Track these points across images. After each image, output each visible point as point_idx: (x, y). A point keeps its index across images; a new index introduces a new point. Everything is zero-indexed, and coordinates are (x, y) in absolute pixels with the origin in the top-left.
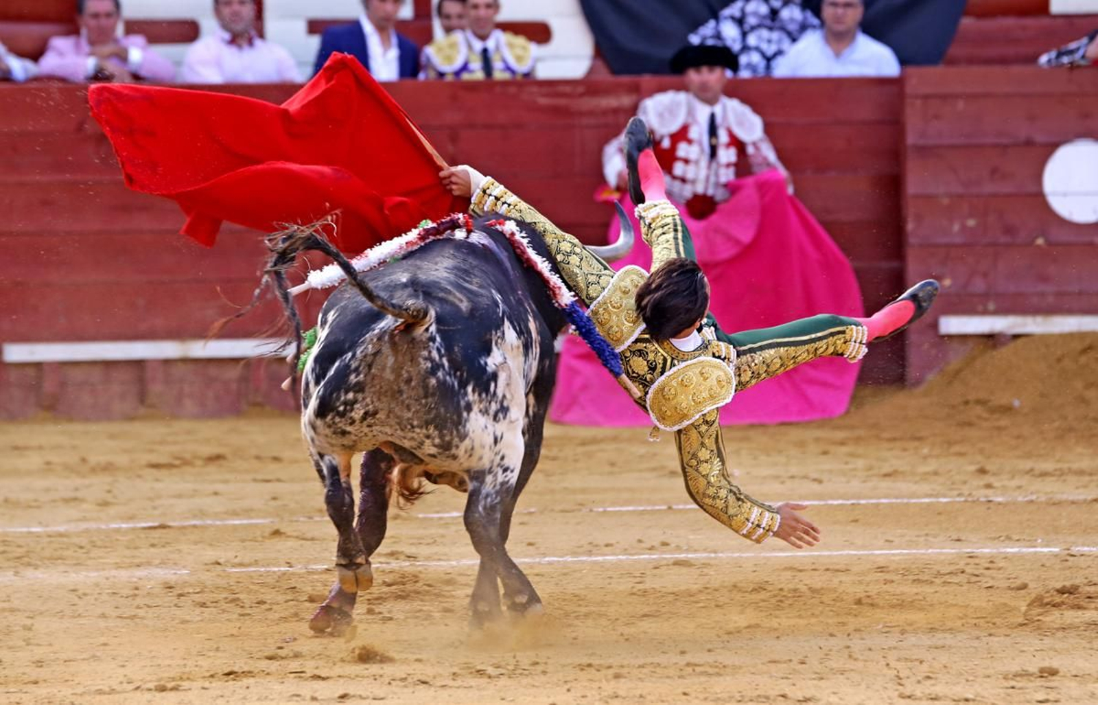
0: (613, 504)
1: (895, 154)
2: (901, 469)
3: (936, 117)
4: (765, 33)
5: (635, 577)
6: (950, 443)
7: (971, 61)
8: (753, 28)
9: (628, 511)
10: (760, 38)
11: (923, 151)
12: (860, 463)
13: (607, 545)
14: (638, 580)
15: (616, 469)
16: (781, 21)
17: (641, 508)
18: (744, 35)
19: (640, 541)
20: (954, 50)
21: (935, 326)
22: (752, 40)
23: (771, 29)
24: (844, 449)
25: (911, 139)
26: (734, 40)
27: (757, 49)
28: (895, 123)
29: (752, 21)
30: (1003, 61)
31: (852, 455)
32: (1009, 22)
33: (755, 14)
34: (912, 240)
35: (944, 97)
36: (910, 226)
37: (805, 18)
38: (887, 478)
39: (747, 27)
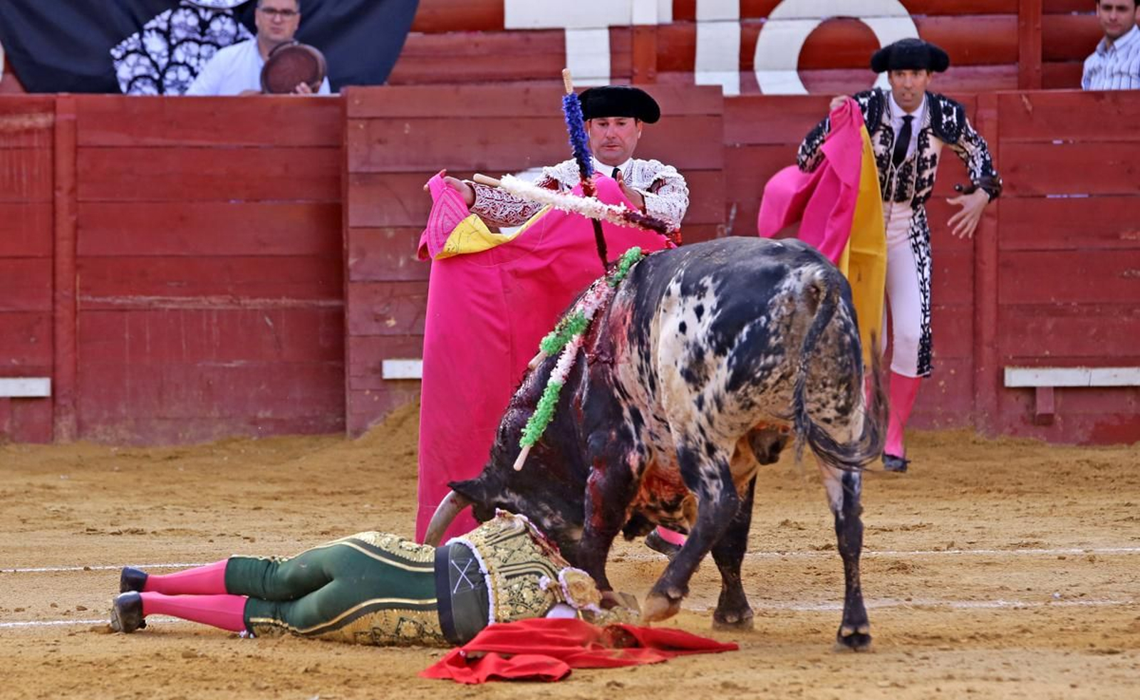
0: (25, 565)
1: (336, 180)
2: (341, 526)
3: (380, 142)
4: (194, 48)
5: (48, 645)
6: (394, 498)
7: (418, 80)
8: (181, 42)
9: (40, 572)
10: (188, 53)
11: (365, 178)
12: (296, 519)
13: (17, 610)
14: (51, 648)
15: (27, 527)
16: (211, 33)
17: (56, 569)
18: (171, 49)
19: (54, 605)
20: (399, 69)
21: (379, 370)
22: (179, 55)
23: (200, 43)
24: (278, 504)
25: (353, 166)
26: (159, 55)
27: (185, 64)
28: (336, 148)
29: (179, 34)
30: (454, 81)
31: (286, 511)
32: (460, 37)
33: (183, 26)
34: (354, 276)
35: (389, 120)
36: (352, 261)
37: (238, 32)
38: (325, 536)
39: (174, 42)
